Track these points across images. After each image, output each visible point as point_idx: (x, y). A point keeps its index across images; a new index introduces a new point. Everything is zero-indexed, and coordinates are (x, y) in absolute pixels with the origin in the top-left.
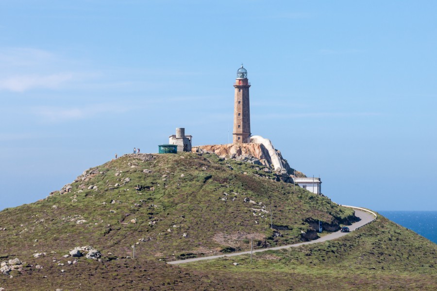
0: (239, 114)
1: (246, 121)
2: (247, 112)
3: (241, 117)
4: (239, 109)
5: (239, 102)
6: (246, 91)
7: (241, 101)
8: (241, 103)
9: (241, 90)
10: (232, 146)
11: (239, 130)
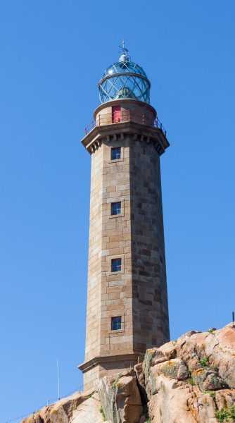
0: (116, 265)
1: (151, 298)
2: (154, 254)
3: (126, 276)
4: (113, 240)
5: (115, 207)
6: (147, 158)
7: (126, 200)
8: (126, 211)
9: (125, 152)
10: (80, 401)
11: (115, 340)
